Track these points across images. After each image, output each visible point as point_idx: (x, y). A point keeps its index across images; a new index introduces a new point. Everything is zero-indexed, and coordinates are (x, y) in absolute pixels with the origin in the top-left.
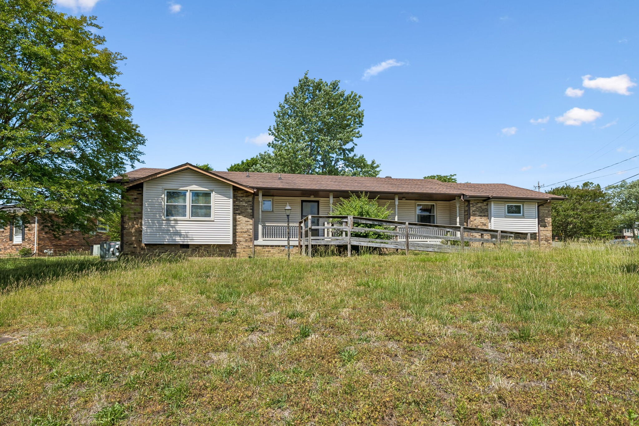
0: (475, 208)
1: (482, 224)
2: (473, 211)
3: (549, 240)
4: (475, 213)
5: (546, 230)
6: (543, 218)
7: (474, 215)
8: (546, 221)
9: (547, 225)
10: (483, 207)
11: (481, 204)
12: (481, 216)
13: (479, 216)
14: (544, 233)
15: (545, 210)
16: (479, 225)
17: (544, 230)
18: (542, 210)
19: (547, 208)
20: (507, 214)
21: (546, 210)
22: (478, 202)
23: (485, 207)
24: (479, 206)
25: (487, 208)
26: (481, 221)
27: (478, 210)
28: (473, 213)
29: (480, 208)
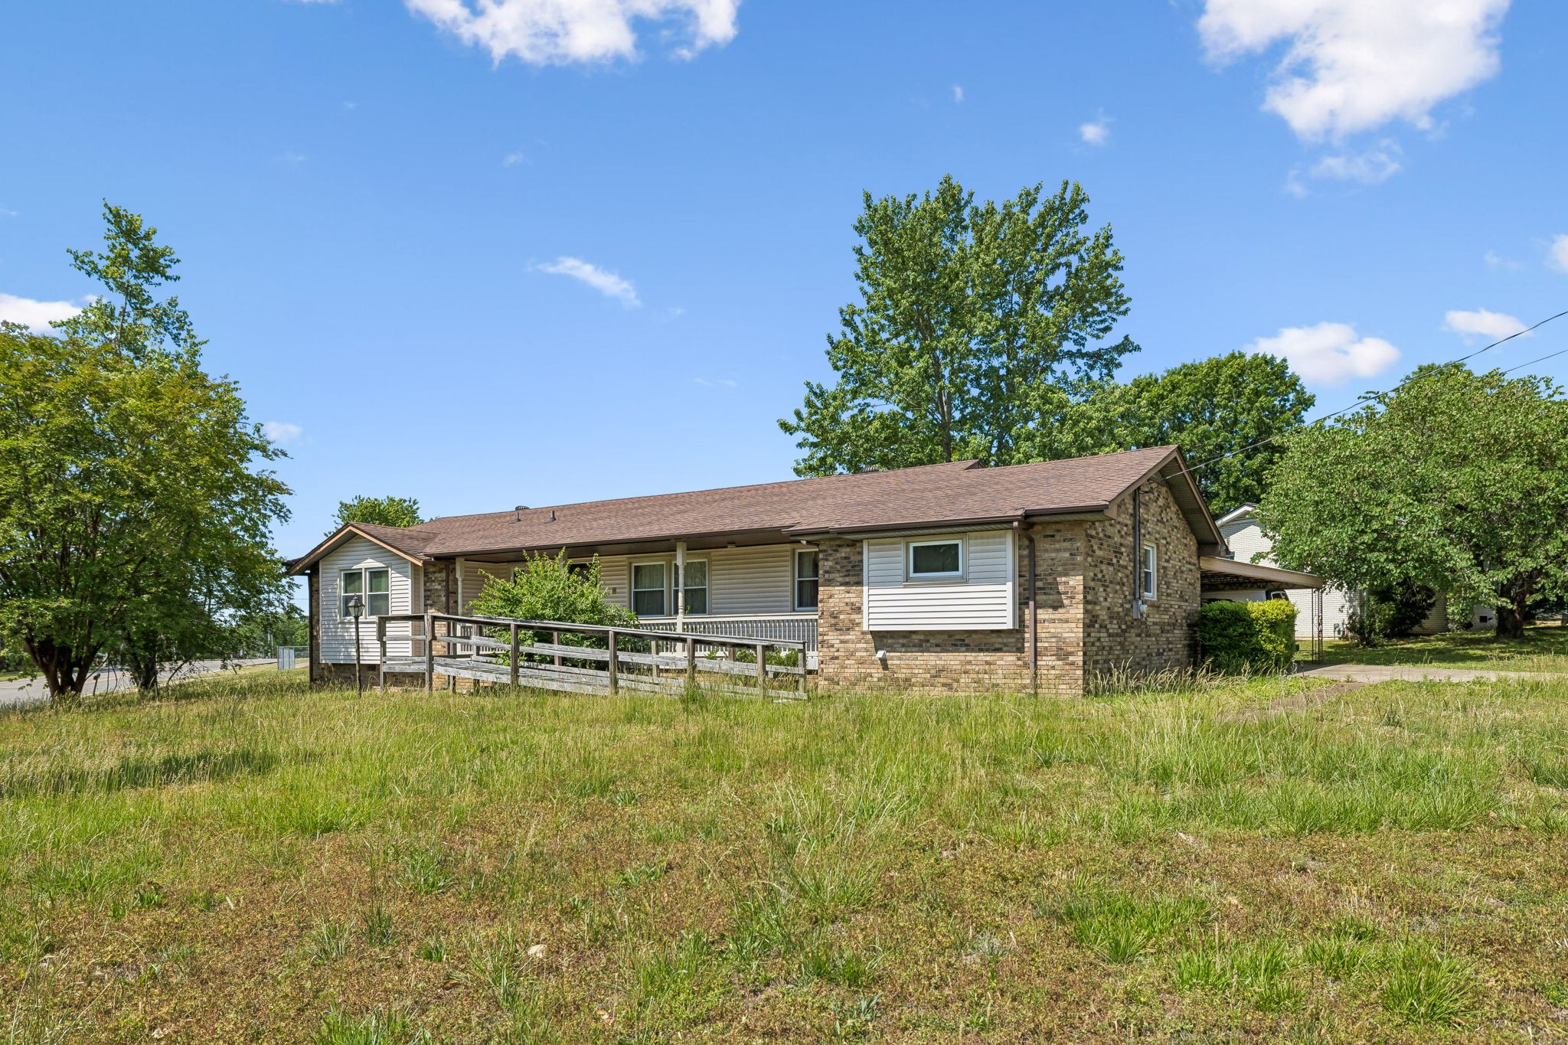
0: (830, 563)
1: (848, 608)
2: (826, 572)
3: (1071, 654)
4: (832, 576)
5: (1061, 621)
6: (1050, 579)
7: (829, 582)
8: (1061, 588)
9: (1066, 602)
10: (852, 558)
11: (848, 550)
12: (846, 584)
13: (842, 584)
14: (1053, 628)
15: (1058, 550)
16: (840, 612)
17: (1053, 621)
18: (1046, 551)
19: (1067, 544)
20: (912, 574)
21: (1066, 550)
22: (839, 546)
23: (859, 558)
24: (843, 555)
25: (862, 561)
26: (847, 600)
27: (838, 567)
28: (827, 576)
29: (845, 562)
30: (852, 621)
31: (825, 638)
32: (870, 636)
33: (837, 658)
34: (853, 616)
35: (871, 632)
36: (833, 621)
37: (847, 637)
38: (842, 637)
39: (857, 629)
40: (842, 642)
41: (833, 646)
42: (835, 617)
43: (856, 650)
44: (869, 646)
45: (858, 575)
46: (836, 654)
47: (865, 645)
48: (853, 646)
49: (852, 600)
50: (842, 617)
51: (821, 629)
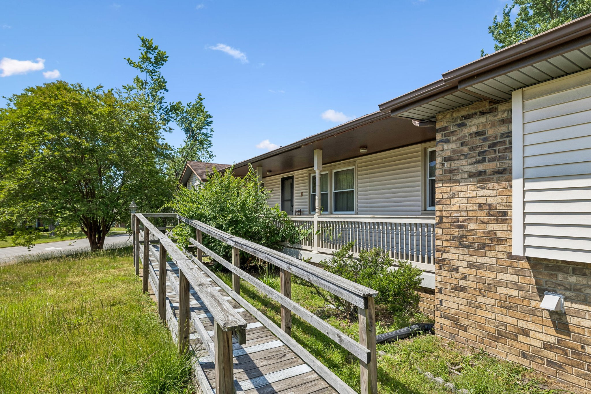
1: (483, 213)
2: (447, 159)
4: (455, 164)
10: (490, 132)
11: (483, 120)
22: (467, 117)
23: (504, 129)
24: (474, 129)
25: (509, 134)
26: (482, 201)
27: (466, 149)
28: (447, 165)
29: (477, 141)
30: (491, 236)
31: (445, 256)
32: (526, 265)
33: (463, 289)
34: (493, 227)
35: (529, 259)
36: (457, 232)
37: (481, 260)
38: (472, 259)
39: (499, 248)
40: (471, 265)
41: (456, 270)
42: (461, 227)
43: (498, 283)
44: (526, 280)
45: (501, 158)
46: (462, 283)
47: (515, 278)
48: (492, 275)
49: (490, 200)
50: (471, 226)
51: (438, 243)
